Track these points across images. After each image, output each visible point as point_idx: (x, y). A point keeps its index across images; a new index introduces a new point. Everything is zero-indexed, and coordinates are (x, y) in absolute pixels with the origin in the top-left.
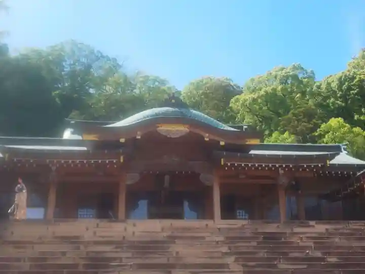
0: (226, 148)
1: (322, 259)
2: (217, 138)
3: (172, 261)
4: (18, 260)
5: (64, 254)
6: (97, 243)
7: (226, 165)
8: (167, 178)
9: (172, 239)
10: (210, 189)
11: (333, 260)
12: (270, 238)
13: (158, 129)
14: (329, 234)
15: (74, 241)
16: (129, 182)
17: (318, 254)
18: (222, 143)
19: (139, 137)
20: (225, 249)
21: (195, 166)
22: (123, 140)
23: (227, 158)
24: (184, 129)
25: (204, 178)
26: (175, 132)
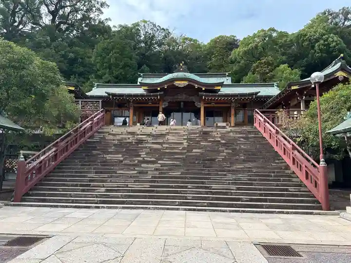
1: (219, 141)
2: (202, 87)
4: (114, 140)
5: (129, 138)
7: (205, 99)
8: (182, 103)
9: (168, 134)
11: (223, 142)
13: (174, 83)
15: (133, 134)
16: (164, 107)
17: (219, 139)
18: (204, 89)
19: (166, 87)
20: (185, 137)
21: (193, 99)
22: (159, 89)
23: (206, 96)
24: (186, 83)
25: (197, 104)
26: (181, 84)
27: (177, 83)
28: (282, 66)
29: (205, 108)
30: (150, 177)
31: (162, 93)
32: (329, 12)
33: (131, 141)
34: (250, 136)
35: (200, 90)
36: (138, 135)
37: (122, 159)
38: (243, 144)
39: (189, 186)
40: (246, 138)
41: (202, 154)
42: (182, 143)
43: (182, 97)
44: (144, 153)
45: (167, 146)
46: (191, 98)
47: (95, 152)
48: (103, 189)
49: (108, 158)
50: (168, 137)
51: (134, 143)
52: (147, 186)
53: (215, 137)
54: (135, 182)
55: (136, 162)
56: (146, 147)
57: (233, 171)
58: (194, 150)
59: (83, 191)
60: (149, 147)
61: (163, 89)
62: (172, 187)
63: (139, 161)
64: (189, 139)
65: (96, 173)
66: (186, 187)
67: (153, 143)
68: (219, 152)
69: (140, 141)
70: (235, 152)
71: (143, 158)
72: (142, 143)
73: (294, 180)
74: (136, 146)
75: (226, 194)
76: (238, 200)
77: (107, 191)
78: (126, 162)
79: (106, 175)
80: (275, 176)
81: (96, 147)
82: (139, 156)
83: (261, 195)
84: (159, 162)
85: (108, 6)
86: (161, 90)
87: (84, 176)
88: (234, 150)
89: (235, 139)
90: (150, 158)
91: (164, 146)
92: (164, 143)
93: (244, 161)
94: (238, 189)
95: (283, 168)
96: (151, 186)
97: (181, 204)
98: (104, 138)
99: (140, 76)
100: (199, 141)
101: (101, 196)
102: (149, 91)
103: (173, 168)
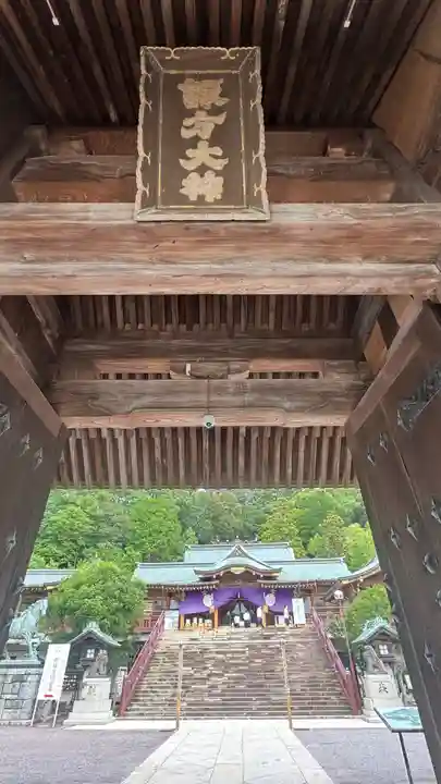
0: (264, 578)
2: (259, 574)
13: (230, 570)
18: (262, 576)
19: (222, 575)
22: (215, 577)
23: (265, 584)
24: (243, 569)
26: (238, 571)
27: (233, 570)
28: (353, 526)
30: (220, 691)
31: (217, 582)
37: (192, 672)
39: (254, 698)
41: (263, 664)
42: (244, 652)
44: (211, 665)
45: (230, 655)
51: (198, 653)
52: (219, 699)
54: (209, 696)
55: (206, 675)
58: (256, 661)
60: (213, 658)
61: (218, 578)
63: (208, 675)
64: (250, 647)
66: (251, 700)
67: (217, 653)
69: (204, 651)
71: (211, 671)
74: (201, 656)
77: (189, 705)
78: (197, 675)
82: (207, 668)
83: (309, 704)
84: (226, 675)
90: (218, 670)
91: (227, 655)
92: (228, 652)
96: (223, 700)
99: (188, 549)
101: (185, 709)
102: (203, 580)
103: (238, 680)
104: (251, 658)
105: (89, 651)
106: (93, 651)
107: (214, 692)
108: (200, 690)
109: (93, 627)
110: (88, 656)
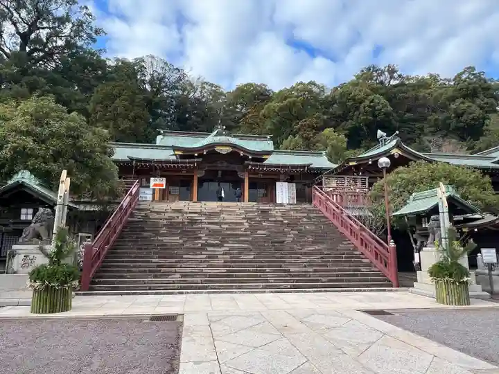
0: (253, 160)
1: (282, 221)
2: (247, 155)
3: (221, 221)
4: (161, 219)
5: (178, 217)
6: (190, 213)
7: (252, 169)
8: (220, 172)
9: (221, 212)
10: (243, 181)
11: (286, 222)
12: (264, 212)
13: (216, 149)
14: (291, 210)
16: (199, 176)
17: (281, 219)
18: (250, 157)
19: (205, 153)
20: (244, 216)
21: (235, 167)
22: (196, 155)
23: (252, 165)
24: (229, 150)
25: (240, 175)
26: (225, 150)
27: (218, 149)
28: (327, 131)
29: (249, 178)
30: (223, 261)
31: (201, 159)
32: (374, 67)
33: (181, 220)
34: (312, 215)
35: (246, 158)
36: (186, 213)
37: (181, 241)
38: (307, 224)
39: (267, 270)
40: (309, 218)
41: (269, 236)
42: (242, 224)
43: (223, 165)
44: (204, 235)
45: (226, 226)
46: (232, 166)
47: (146, 234)
48: (178, 275)
49: (164, 241)
50: (223, 216)
51: (186, 223)
52: (223, 270)
53: (275, 217)
54: (208, 266)
55: (200, 245)
56: (203, 228)
57: (305, 253)
58: (259, 232)
59: (156, 277)
60: (207, 228)
61: (200, 156)
62: (249, 271)
63: (202, 245)
64: (249, 219)
65: (159, 257)
66: (264, 271)
67: (209, 223)
68: (285, 234)
69: (193, 222)
70: (302, 234)
71: (206, 240)
72: (196, 223)
73: (364, 261)
74: (190, 226)
75: (304, 276)
76: (317, 281)
77: (182, 276)
78: (188, 245)
79: (173, 260)
80: (346, 257)
81: (143, 228)
82: (200, 238)
83: (337, 275)
84: (225, 245)
85: (106, 34)
86: (199, 156)
87: (148, 262)
88: (300, 231)
89: (299, 219)
90: (214, 241)
91: (223, 226)
92: (222, 223)
93: (314, 243)
94: (315, 271)
95: (352, 249)
96: (228, 271)
97: (266, 287)
98: (147, 216)
99: (159, 134)
100: (260, 221)
101: (179, 282)
102: (182, 157)
103: (242, 251)
104: (253, 229)
105: (23, 211)
106: (31, 211)
107: (215, 262)
108: (196, 260)
109: (25, 177)
110: (23, 217)
